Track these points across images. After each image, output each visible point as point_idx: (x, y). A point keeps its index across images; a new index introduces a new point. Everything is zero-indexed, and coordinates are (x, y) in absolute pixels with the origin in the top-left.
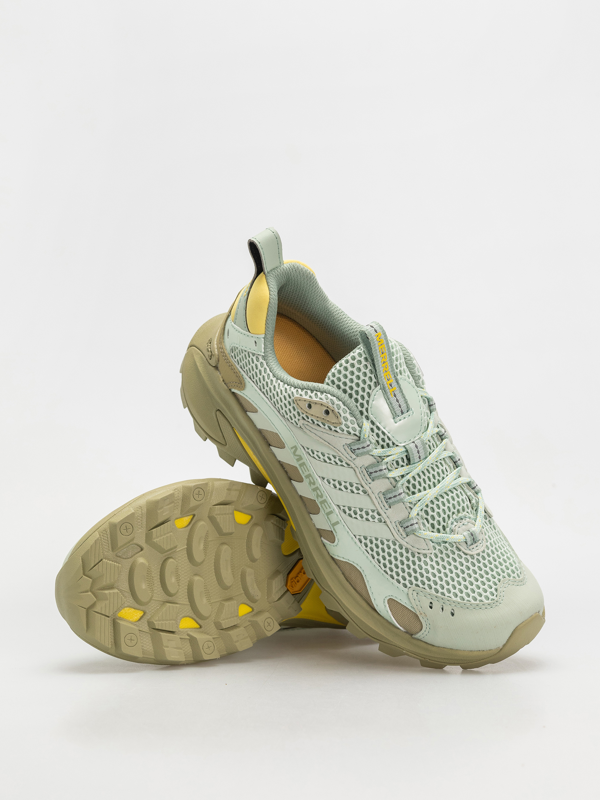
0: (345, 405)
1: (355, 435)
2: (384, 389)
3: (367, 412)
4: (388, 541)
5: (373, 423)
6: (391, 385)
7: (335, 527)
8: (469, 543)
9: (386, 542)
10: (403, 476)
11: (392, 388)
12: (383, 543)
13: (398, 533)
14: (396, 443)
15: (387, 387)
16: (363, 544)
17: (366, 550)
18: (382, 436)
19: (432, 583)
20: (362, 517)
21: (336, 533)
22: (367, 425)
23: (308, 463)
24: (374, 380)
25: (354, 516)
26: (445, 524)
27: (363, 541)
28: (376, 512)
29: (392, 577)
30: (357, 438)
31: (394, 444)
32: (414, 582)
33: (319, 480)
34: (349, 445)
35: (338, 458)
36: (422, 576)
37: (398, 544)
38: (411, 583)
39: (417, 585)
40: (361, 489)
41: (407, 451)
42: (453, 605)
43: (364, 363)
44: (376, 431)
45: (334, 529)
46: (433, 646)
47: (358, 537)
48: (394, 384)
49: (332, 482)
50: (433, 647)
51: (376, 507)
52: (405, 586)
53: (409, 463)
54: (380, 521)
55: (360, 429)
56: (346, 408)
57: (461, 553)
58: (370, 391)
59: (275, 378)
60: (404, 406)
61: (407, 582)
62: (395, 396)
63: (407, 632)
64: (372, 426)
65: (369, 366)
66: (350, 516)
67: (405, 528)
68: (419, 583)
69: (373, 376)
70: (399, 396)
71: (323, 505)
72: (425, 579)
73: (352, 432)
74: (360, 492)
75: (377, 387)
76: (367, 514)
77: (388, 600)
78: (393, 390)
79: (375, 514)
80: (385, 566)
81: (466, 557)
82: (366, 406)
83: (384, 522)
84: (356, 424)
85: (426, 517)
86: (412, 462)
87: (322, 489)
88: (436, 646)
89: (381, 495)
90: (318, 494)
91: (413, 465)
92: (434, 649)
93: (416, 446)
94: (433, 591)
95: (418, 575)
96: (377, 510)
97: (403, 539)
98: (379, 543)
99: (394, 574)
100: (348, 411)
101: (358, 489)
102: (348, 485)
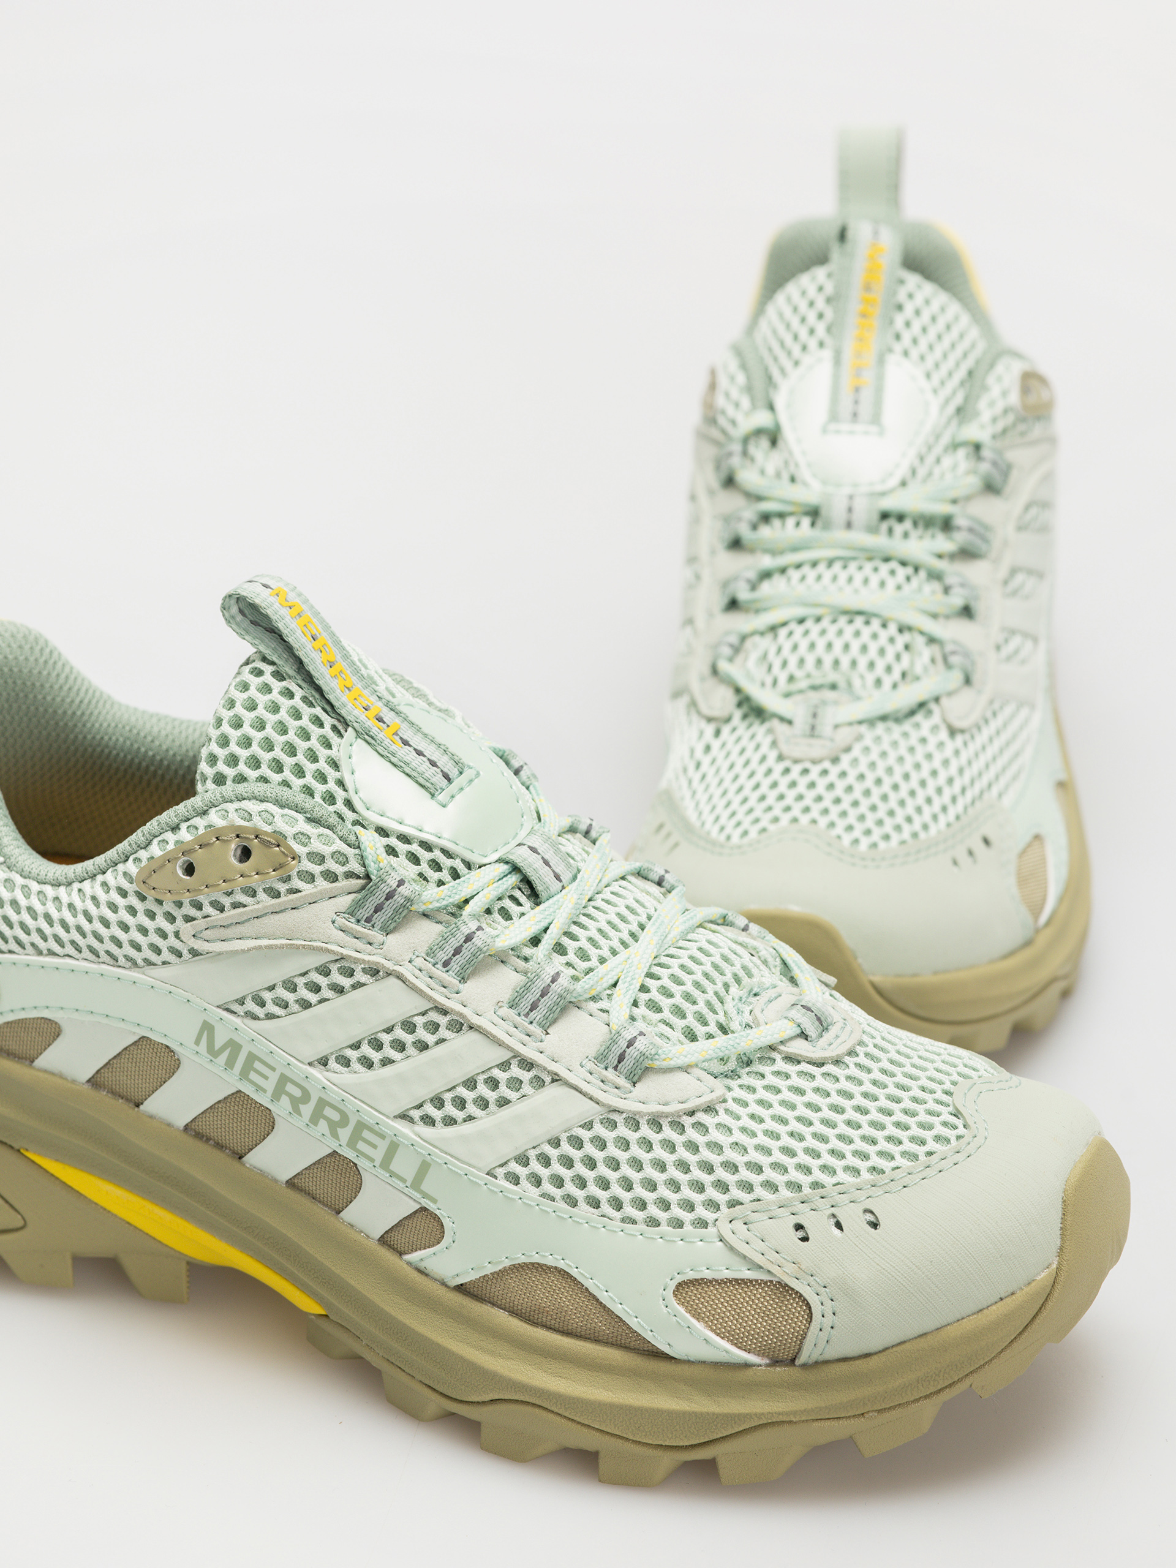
0: (282, 807)
1: (350, 875)
2: (367, 737)
3: (354, 811)
4: (589, 1126)
5: (382, 832)
6: (380, 720)
7: (424, 1187)
8: (812, 1031)
9: (585, 1135)
10: (535, 941)
11: (388, 726)
12: (578, 1143)
13: (605, 1087)
14: (475, 858)
15: (375, 727)
16: (525, 1183)
17: (543, 1195)
18: (424, 855)
19: (770, 1174)
20: (483, 1103)
21: (434, 1201)
22: (372, 843)
23: (261, 1048)
24: (328, 721)
25: (459, 1115)
26: (721, 1018)
27: (522, 1171)
28: (515, 1063)
29: (653, 1222)
30: (361, 882)
31: (469, 866)
32: (721, 1198)
33: (316, 1073)
34: (351, 912)
35: (334, 968)
36: (733, 1168)
37: (619, 1119)
38: (713, 1205)
39: (733, 1204)
40: (443, 1021)
41: (516, 869)
42: (861, 1195)
43: (277, 685)
44: (401, 847)
45: (425, 1196)
46: (867, 1355)
47: (500, 1172)
48: (388, 716)
49: (353, 1054)
50: (868, 1359)
51: (508, 1048)
52: (703, 1224)
53: (535, 896)
54: (538, 1082)
55: (357, 851)
56: (286, 811)
57: (804, 1067)
58: (333, 753)
59: (62, 889)
60: (443, 761)
61: (701, 1212)
62: (406, 743)
63: (775, 1362)
64: (385, 841)
65: (294, 687)
66: (450, 1121)
67: (617, 1066)
68: (736, 1193)
69: (318, 711)
70: (417, 741)
71: (361, 1146)
72: (745, 1174)
73: (339, 870)
74: (443, 1032)
75: (346, 735)
76: (494, 1084)
77: (675, 1296)
78: (392, 730)
79: (516, 1071)
80: (617, 1204)
81: (824, 1069)
82: (340, 794)
83: (553, 1081)
84: (338, 841)
85: (659, 1016)
86: (543, 895)
87: (334, 1095)
88: (876, 1353)
89: (505, 1011)
90: (330, 1122)
91: (551, 901)
92: (873, 1362)
93: (534, 850)
94: (785, 1193)
95: (721, 1173)
96: (514, 1057)
97: (627, 1096)
98: (566, 1148)
99: (653, 1210)
100: (300, 817)
101: (434, 1027)
102: (400, 1033)
